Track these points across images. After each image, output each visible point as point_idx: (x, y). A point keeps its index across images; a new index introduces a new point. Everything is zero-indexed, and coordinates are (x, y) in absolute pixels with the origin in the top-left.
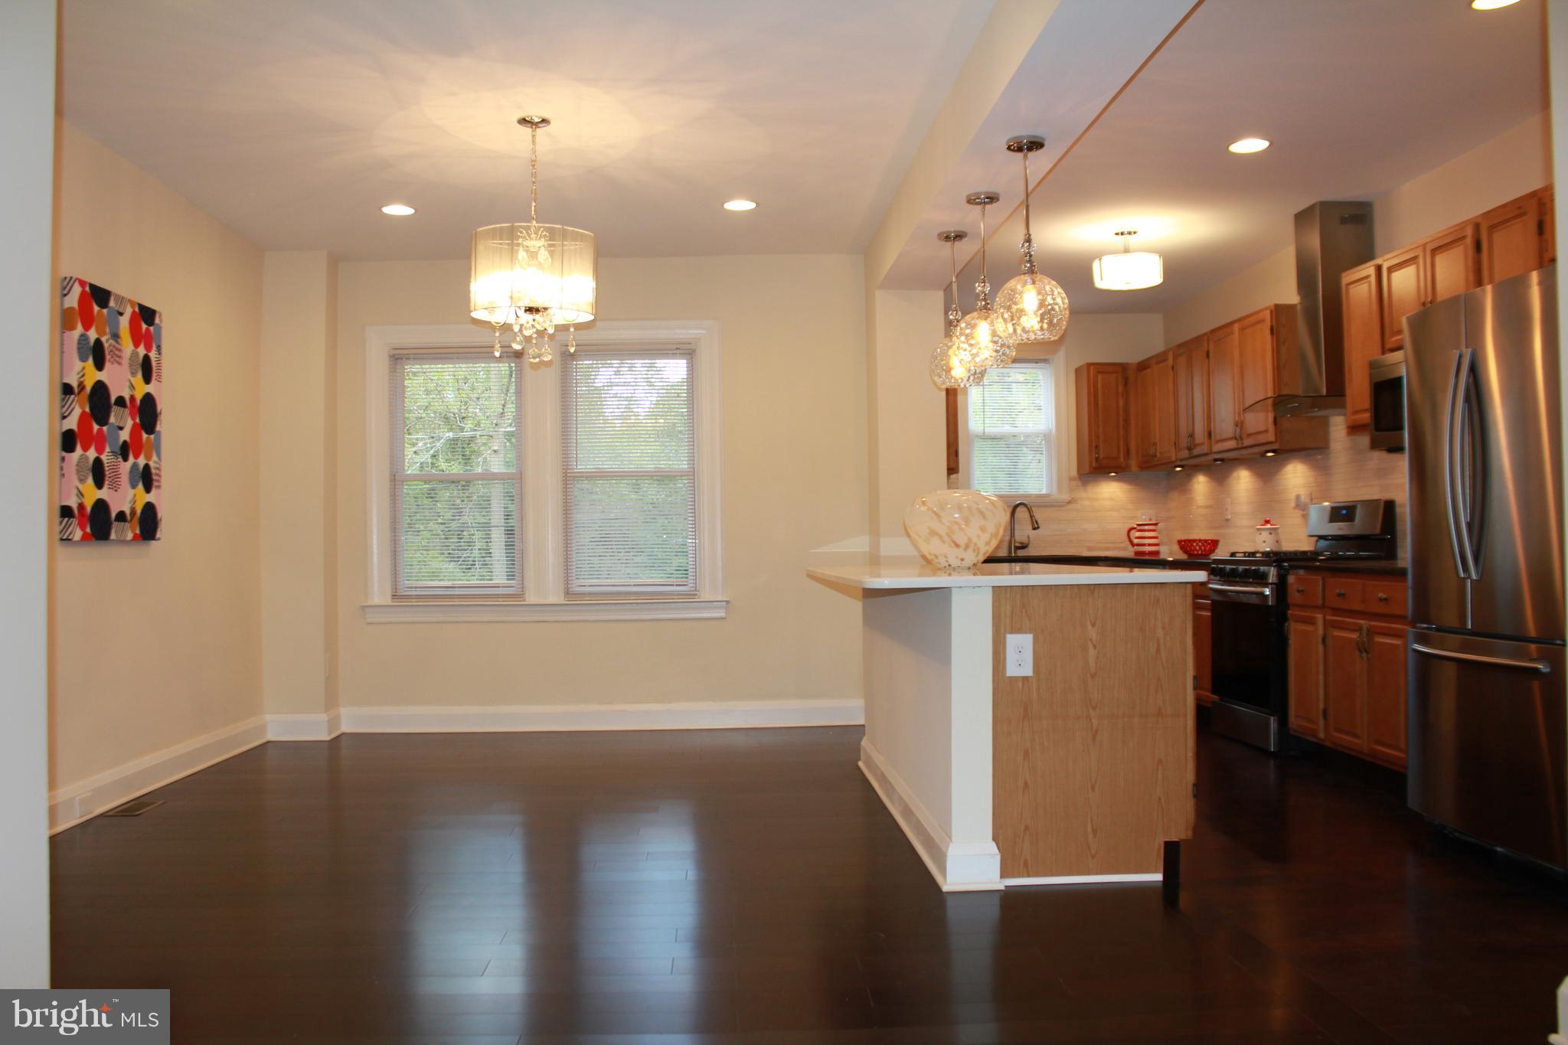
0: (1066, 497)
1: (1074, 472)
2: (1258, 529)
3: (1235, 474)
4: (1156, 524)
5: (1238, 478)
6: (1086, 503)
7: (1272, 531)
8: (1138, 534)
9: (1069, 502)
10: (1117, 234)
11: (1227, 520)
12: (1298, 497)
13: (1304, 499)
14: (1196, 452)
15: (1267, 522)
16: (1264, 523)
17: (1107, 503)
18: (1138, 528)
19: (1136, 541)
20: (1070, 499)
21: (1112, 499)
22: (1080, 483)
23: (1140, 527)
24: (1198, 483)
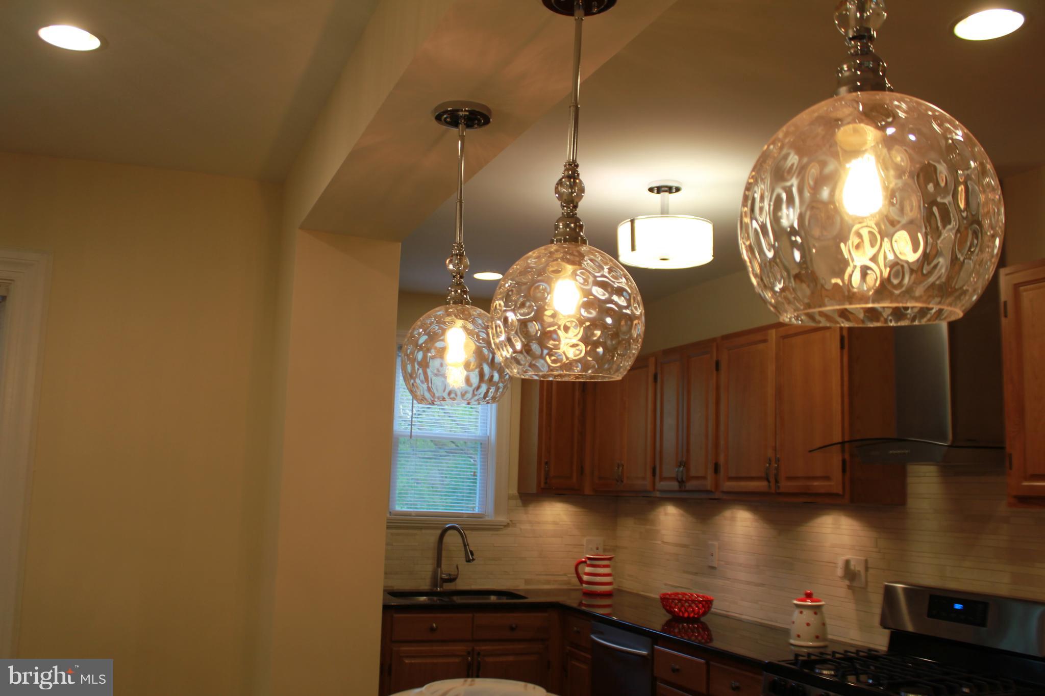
0: (503, 519)
1: (514, 491)
2: (797, 606)
3: (728, 513)
4: (609, 559)
5: (733, 519)
6: (526, 527)
7: (817, 609)
8: (588, 570)
9: (507, 526)
10: (651, 190)
11: (713, 568)
12: (847, 562)
13: (857, 566)
14: (690, 485)
15: (809, 596)
16: (803, 596)
17: (550, 527)
18: (588, 562)
19: (585, 578)
20: (508, 521)
21: (555, 523)
22: (519, 502)
23: (592, 562)
24: (666, 514)
